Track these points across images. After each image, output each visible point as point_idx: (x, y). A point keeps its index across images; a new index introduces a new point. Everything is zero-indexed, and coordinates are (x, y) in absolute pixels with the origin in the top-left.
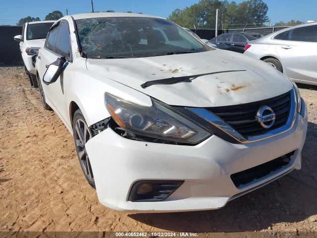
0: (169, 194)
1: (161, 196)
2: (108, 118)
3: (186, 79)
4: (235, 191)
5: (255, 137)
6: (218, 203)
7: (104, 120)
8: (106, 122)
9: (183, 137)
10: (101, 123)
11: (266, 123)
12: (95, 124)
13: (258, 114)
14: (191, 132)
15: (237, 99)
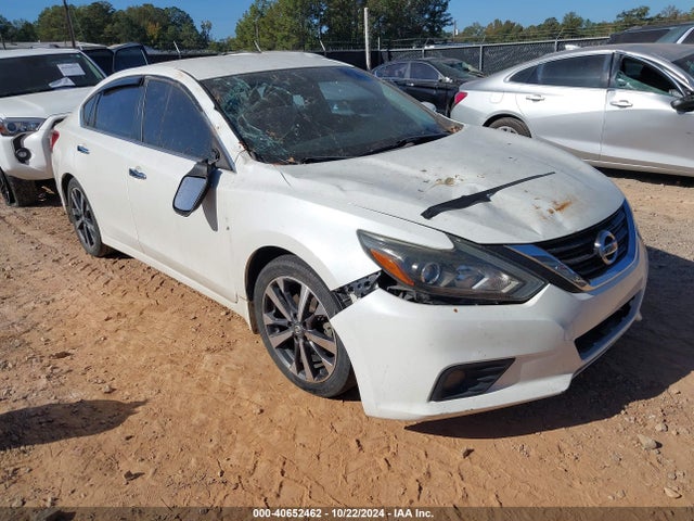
0: (493, 381)
1: (477, 387)
2: (377, 273)
3: (482, 197)
4: (579, 363)
5: (598, 279)
6: (559, 384)
7: (367, 277)
8: (372, 280)
9: (504, 291)
10: (363, 282)
11: (609, 257)
12: (348, 285)
13: (597, 245)
14: (515, 283)
15: (569, 225)
